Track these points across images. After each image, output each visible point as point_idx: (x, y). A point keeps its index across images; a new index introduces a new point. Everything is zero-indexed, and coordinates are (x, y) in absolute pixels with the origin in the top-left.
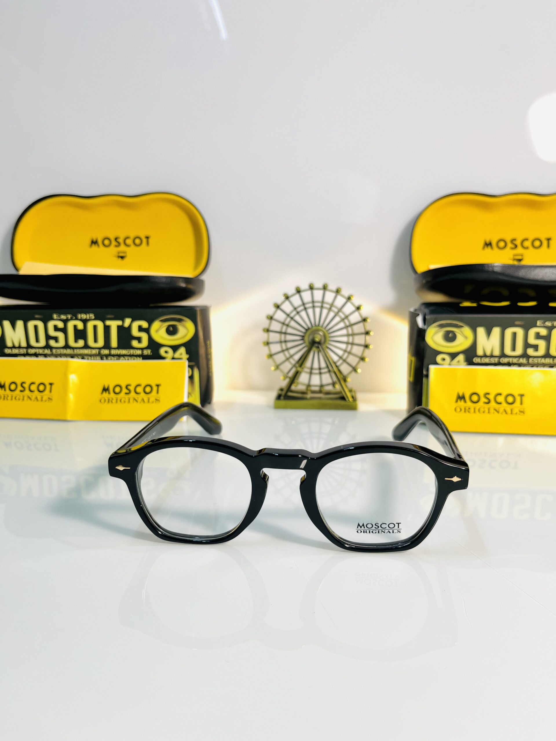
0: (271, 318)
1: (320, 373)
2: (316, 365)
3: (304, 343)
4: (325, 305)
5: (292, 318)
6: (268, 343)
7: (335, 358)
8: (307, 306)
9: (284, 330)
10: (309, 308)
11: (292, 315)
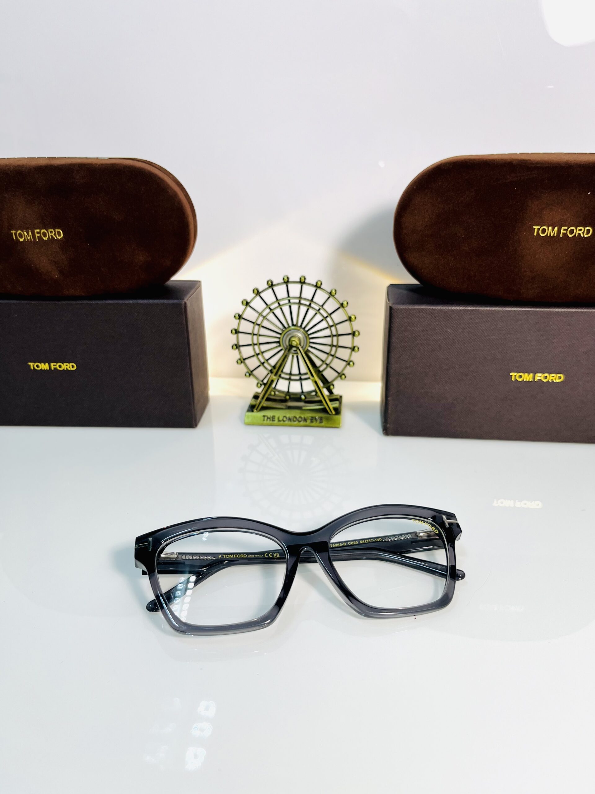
0: (240, 317)
1: (301, 379)
2: (295, 371)
3: (280, 346)
4: (303, 302)
5: (264, 317)
6: (237, 346)
7: (318, 363)
8: (281, 303)
9: (256, 332)
10: (284, 305)
11: (264, 314)
